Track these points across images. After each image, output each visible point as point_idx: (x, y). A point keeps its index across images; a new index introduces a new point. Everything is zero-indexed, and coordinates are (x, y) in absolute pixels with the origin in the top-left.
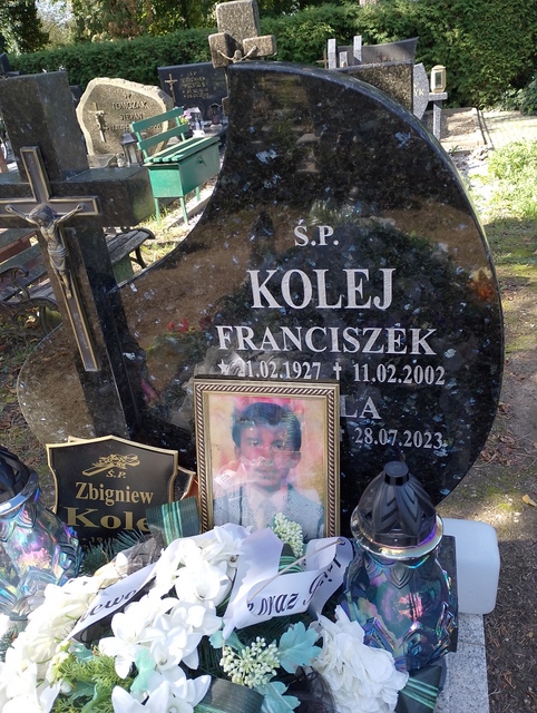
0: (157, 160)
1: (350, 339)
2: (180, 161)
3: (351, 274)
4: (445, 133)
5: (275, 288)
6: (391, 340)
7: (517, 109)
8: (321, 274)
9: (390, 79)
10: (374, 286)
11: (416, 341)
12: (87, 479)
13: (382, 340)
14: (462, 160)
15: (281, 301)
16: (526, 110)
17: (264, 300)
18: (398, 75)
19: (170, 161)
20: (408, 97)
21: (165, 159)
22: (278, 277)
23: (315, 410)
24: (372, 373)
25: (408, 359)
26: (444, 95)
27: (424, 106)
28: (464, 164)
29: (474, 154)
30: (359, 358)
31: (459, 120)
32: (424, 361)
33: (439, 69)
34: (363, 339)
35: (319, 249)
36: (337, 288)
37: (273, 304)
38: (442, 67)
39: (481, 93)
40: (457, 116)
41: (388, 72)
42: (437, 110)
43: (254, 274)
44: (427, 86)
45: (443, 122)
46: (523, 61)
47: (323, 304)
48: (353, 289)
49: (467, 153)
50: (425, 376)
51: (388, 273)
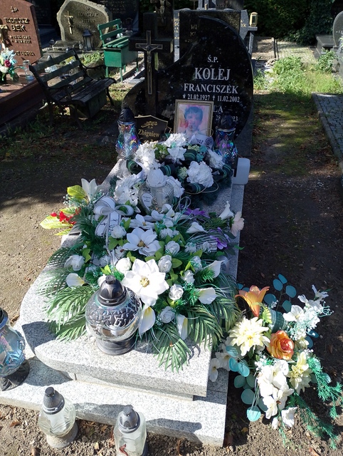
0: (110, 46)
1: (218, 89)
2: (122, 48)
3: (220, 70)
4: (255, 50)
5: (201, 73)
6: (228, 89)
7: (295, 41)
8: (213, 70)
9: (230, 18)
10: (225, 74)
11: (233, 89)
12: (142, 128)
13: (226, 89)
14: (262, 64)
15: (202, 77)
16: (299, 42)
17: (198, 77)
18: (234, 17)
19: (117, 47)
20: (237, 27)
21: (114, 46)
22: (202, 70)
23: (207, 109)
24: (222, 99)
25: (231, 95)
26: (256, 28)
27: (246, 33)
28: (263, 66)
29: (269, 62)
30: (220, 94)
31: (264, 44)
32: (235, 95)
33: (254, 14)
34: (221, 89)
35: (213, 63)
36: (216, 74)
37: (200, 78)
38: (256, 13)
39: (277, 30)
40: (264, 41)
41: (230, 15)
42: (252, 36)
43: (196, 69)
44: (248, 22)
45: (255, 44)
46: (301, 14)
47: (212, 78)
48: (220, 74)
49: (266, 61)
50: (234, 99)
51: (229, 70)
